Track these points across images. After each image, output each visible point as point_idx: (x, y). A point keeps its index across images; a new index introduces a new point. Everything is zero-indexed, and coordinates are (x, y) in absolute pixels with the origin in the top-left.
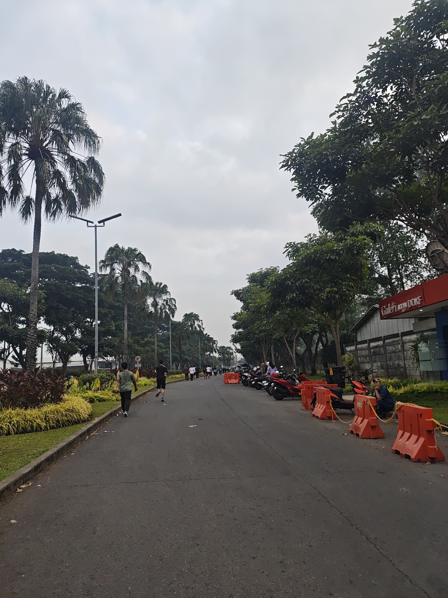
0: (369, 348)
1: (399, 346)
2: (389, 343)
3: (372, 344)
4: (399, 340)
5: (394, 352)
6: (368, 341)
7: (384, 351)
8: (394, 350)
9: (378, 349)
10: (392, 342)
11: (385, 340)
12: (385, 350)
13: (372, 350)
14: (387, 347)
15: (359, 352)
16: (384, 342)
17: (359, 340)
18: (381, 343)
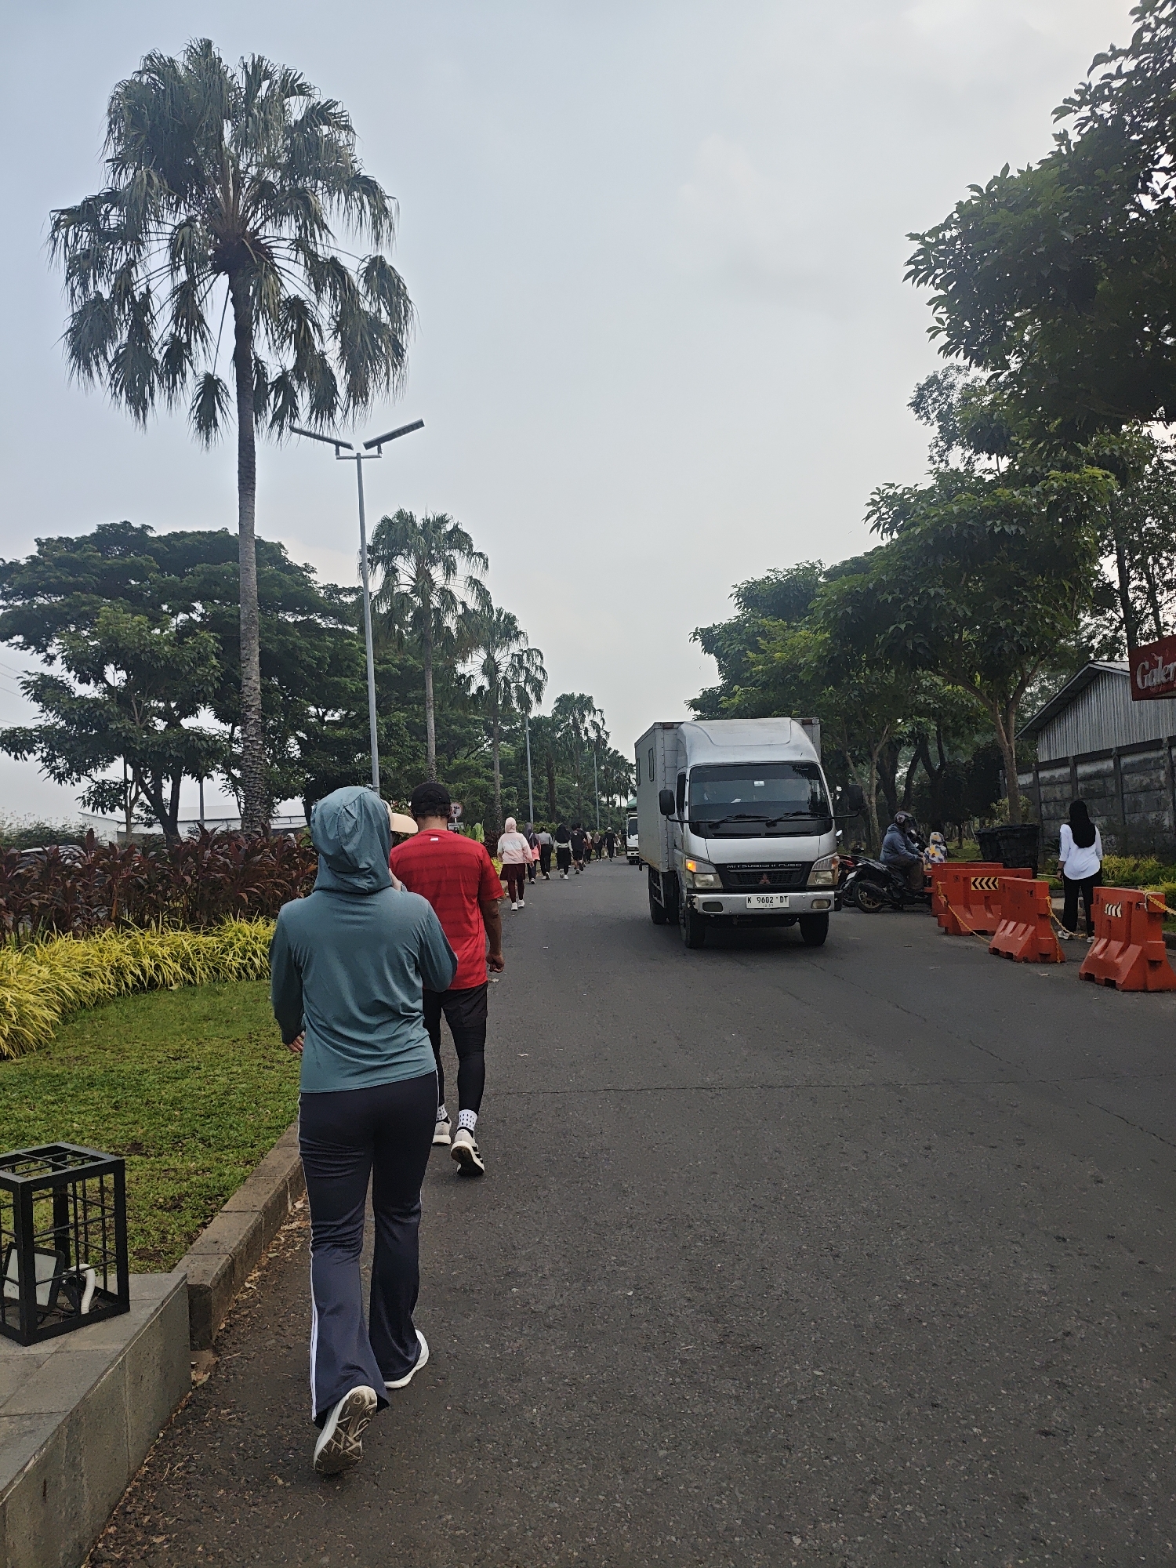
0: (1073, 779)
1: (1163, 772)
2: (1133, 765)
3: (1083, 770)
4: (1162, 758)
5: (1146, 789)
6: (1071, 761)
7: (1117, 787)
8: (1144, 784)
9: (1100, 782)
10: (1140, 762)
11: (1119, 756)
12: (1121, 784)
13: (1081, 786)
14: (1126, 777)
15: (1042, 789)
16: (1117, 764)
17: (1044, 757)
18: (1109, 765)
